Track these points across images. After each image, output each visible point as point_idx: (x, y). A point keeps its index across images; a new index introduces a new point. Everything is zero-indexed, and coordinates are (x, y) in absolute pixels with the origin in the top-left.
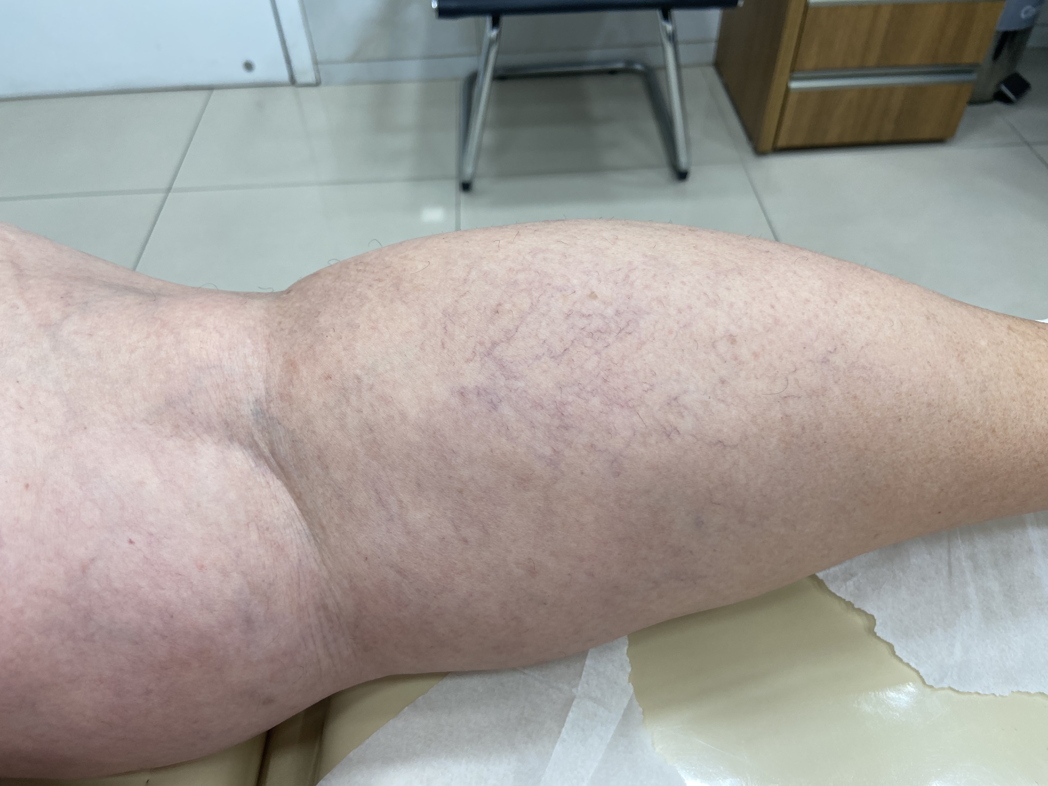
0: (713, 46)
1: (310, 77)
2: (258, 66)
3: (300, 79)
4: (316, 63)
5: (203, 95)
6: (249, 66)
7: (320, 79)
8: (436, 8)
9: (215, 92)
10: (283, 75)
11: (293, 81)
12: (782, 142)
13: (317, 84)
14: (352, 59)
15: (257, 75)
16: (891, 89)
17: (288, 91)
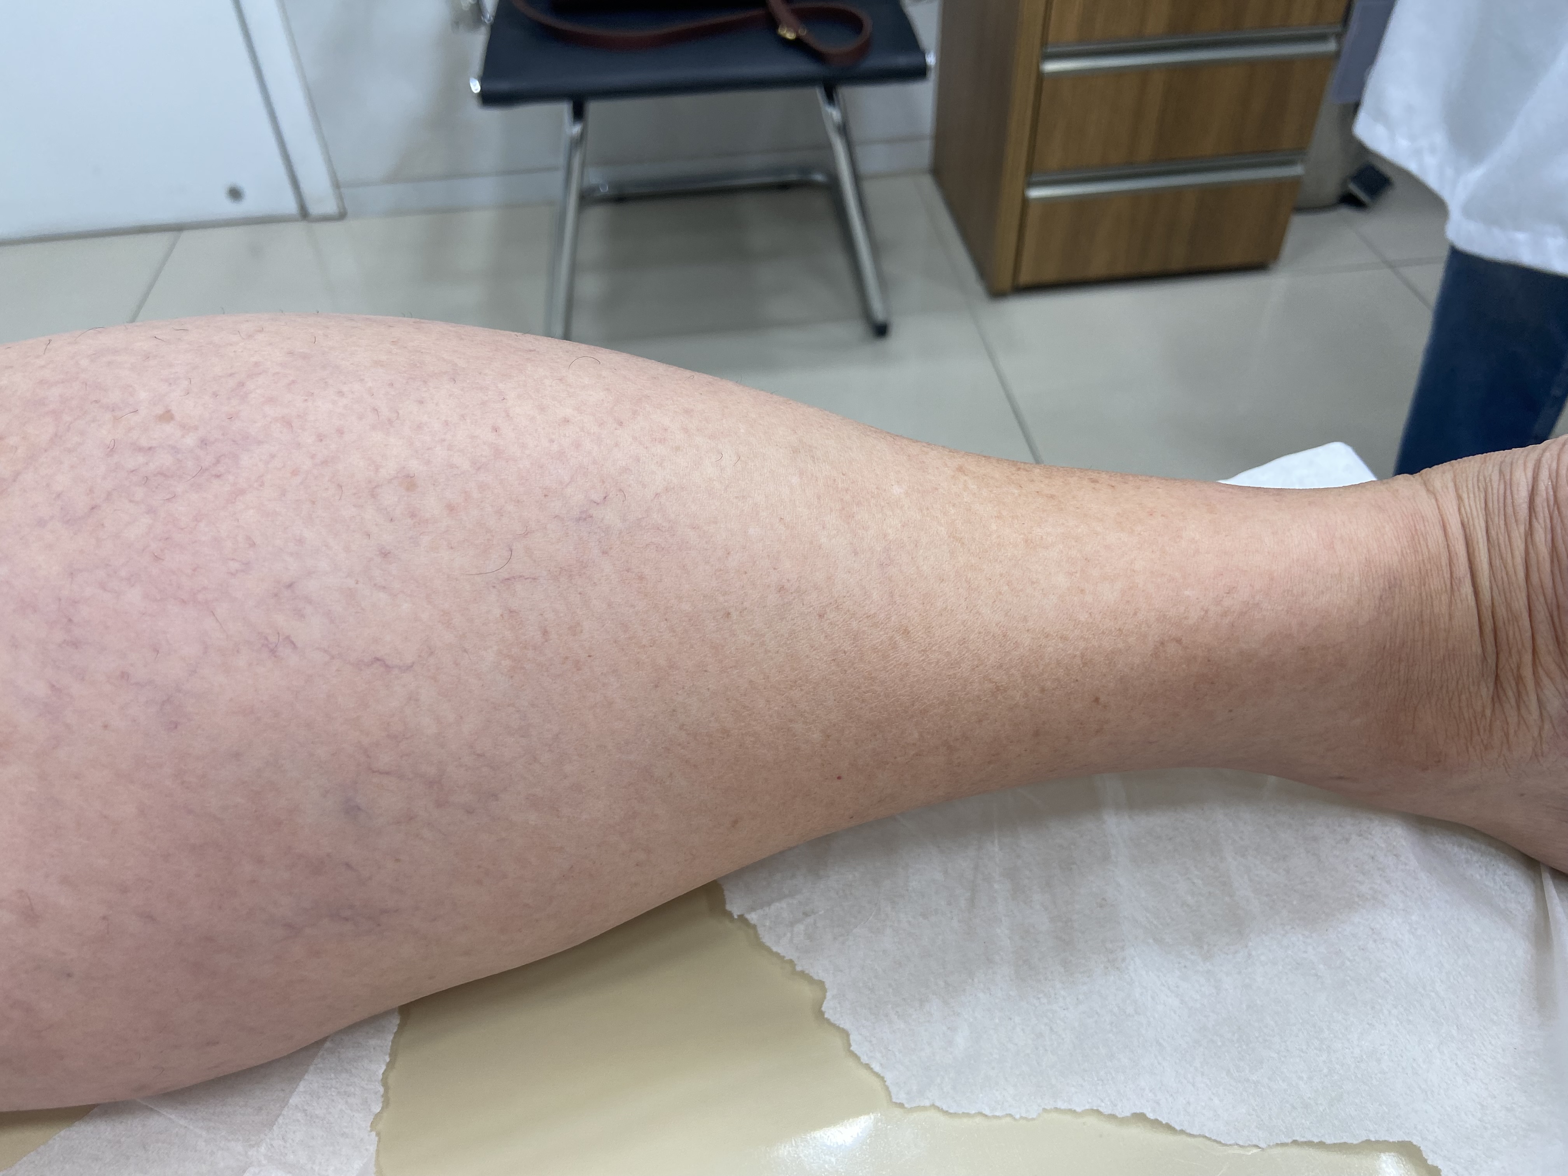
0: (927, 146)
1: (330, 207)
2: (249, 192)
3: (315, 209)
4: (337, 185)
5: (165, 238)
6: (235, 194)
7: (344, 208)
8: (478, 93)
9: (185, 235)
10: (290, 206)
11: (304, 214)
12: (1025, 278)
13: (342, 216)
14: (393, 178)
15: (248, 206)
17: (299, 229)
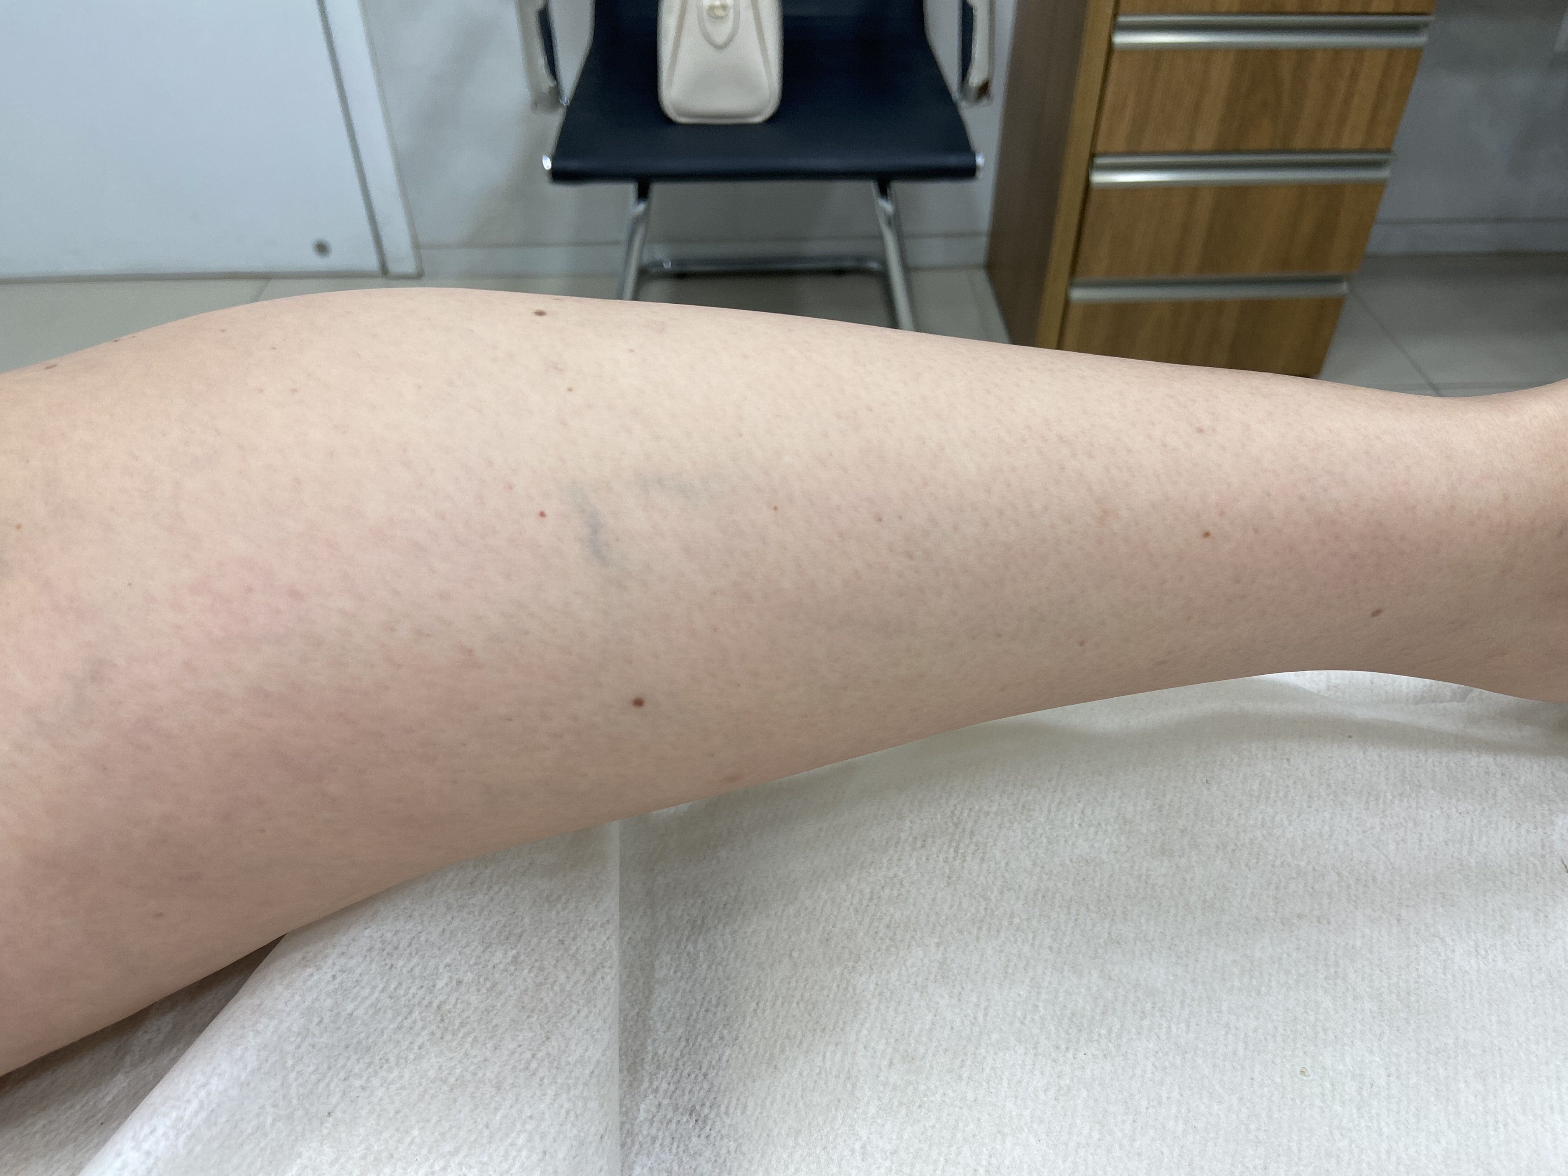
0: (983, 243)
1: (409, 266)
2: (336, 248)
3: (394, 268)
4: (417, 246)
5: (253, 285)
6: (322, 248)
7: (423, 269)
8: (549, 170)
9: (272, 282)
10: (371, 262)
11: (384, 270)
13: (419, 276)
14: (468, 243)
15: (334, 261)
16: (1220, 306)
